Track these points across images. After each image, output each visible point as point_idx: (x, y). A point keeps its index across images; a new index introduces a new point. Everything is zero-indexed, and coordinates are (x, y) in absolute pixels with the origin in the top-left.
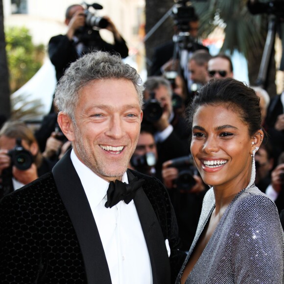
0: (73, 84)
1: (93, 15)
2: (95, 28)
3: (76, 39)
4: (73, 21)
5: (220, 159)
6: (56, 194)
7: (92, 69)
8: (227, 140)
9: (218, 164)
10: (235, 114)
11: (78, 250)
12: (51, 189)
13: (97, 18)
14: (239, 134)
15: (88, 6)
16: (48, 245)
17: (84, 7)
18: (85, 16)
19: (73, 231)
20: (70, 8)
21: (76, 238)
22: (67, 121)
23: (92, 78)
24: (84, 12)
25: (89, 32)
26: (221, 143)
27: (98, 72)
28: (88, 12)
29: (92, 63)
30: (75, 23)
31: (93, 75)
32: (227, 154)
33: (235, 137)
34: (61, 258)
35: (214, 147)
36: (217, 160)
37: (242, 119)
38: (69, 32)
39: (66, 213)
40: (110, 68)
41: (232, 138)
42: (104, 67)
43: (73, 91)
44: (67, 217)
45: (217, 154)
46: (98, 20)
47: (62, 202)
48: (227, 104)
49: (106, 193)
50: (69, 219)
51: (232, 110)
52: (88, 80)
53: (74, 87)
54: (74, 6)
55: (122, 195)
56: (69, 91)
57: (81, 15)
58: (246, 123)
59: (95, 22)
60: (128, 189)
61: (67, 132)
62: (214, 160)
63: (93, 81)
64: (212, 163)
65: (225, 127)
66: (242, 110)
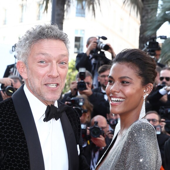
0: (27, 42)
1: (102, 43)
2: (102, 50)
3: (91, 56)
4: (90, 45)
5: (120, 98)
6: (14, 111)
7: (40, 33)
8: (125, 86)
9: (119, 100)
10: (133, 70)
11: (26, 146)
12: (11, 107)
13: (103, 44)
14: (133, 83)
15: (99, 38)
16: (8, 142)
17: (98, 38)
18: (97, 43)
19: (23, 134)
20: (90, 39)
21: (25, 138)
22: (23, 66)
23: (40, 38)
24: (97, 41)
25: (99, 52)
26: (121, 87)
27: (44, 35)
28: (99, 41)
29: (40, 29)
30: (91, 47)
31: (41, 36)
32: (124, 95)
33: (131, 84)
34: (15, 151)
35: (116, 89)
36: (118, 98)
37: (137, 74)
38: (87, 51)
39: (19, 123)
40: (51, 32)
41: (128, 85)
42: (47, 31)
43: (27, 47)
44: (20, 126)
45: (118, 94)
46: (104, 46)
47: (17, 116)
48: (129, 64)
49: (45, 112)
50: (21, 127)
51: (131, 68)
52: (38, 40)
53: (28, 44)
54: (92, 37)
55: (54, 114)
56: (25, 47)
57: (95, 42)
58: (140, 77)
59: (102, 46)
60: (58, 110)
61: (22, 73)
62: (116, 98)
63: (40, 40)
64: (115, 99)
65: (124, 77)
66: (139, 69)
